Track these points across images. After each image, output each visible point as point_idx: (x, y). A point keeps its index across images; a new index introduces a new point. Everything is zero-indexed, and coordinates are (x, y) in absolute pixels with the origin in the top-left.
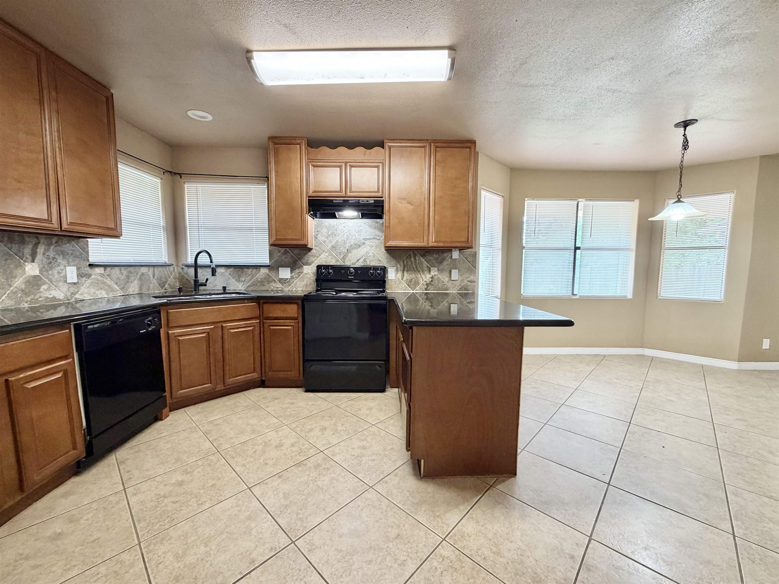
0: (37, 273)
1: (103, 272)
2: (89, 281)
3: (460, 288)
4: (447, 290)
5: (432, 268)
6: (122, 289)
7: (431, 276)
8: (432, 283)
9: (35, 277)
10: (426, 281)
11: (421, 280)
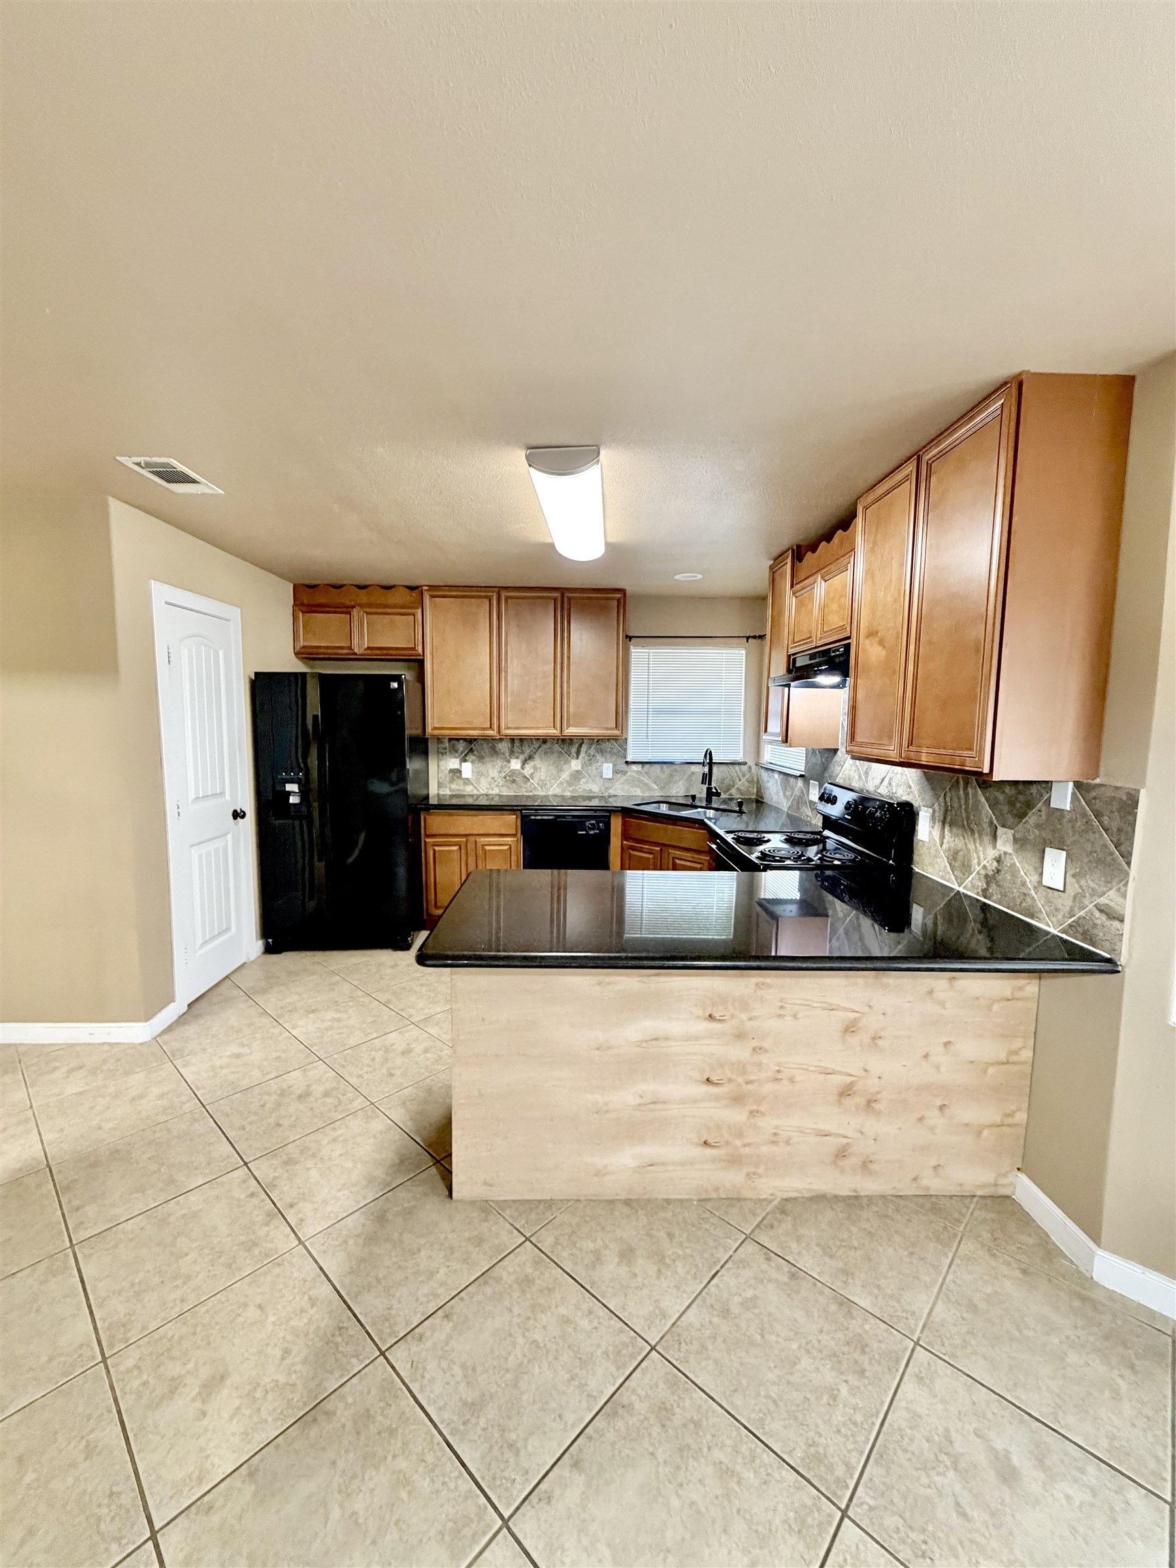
0: (579, 768)
1: (640, 769)
2: (624, 778)
4: (1032, 917)
5: (1000, 831)
6: (661, 788)
7: (997, 854)
8: (998, 877)
9: (577, 771)
10: (985, 867)
11: (976, 861)
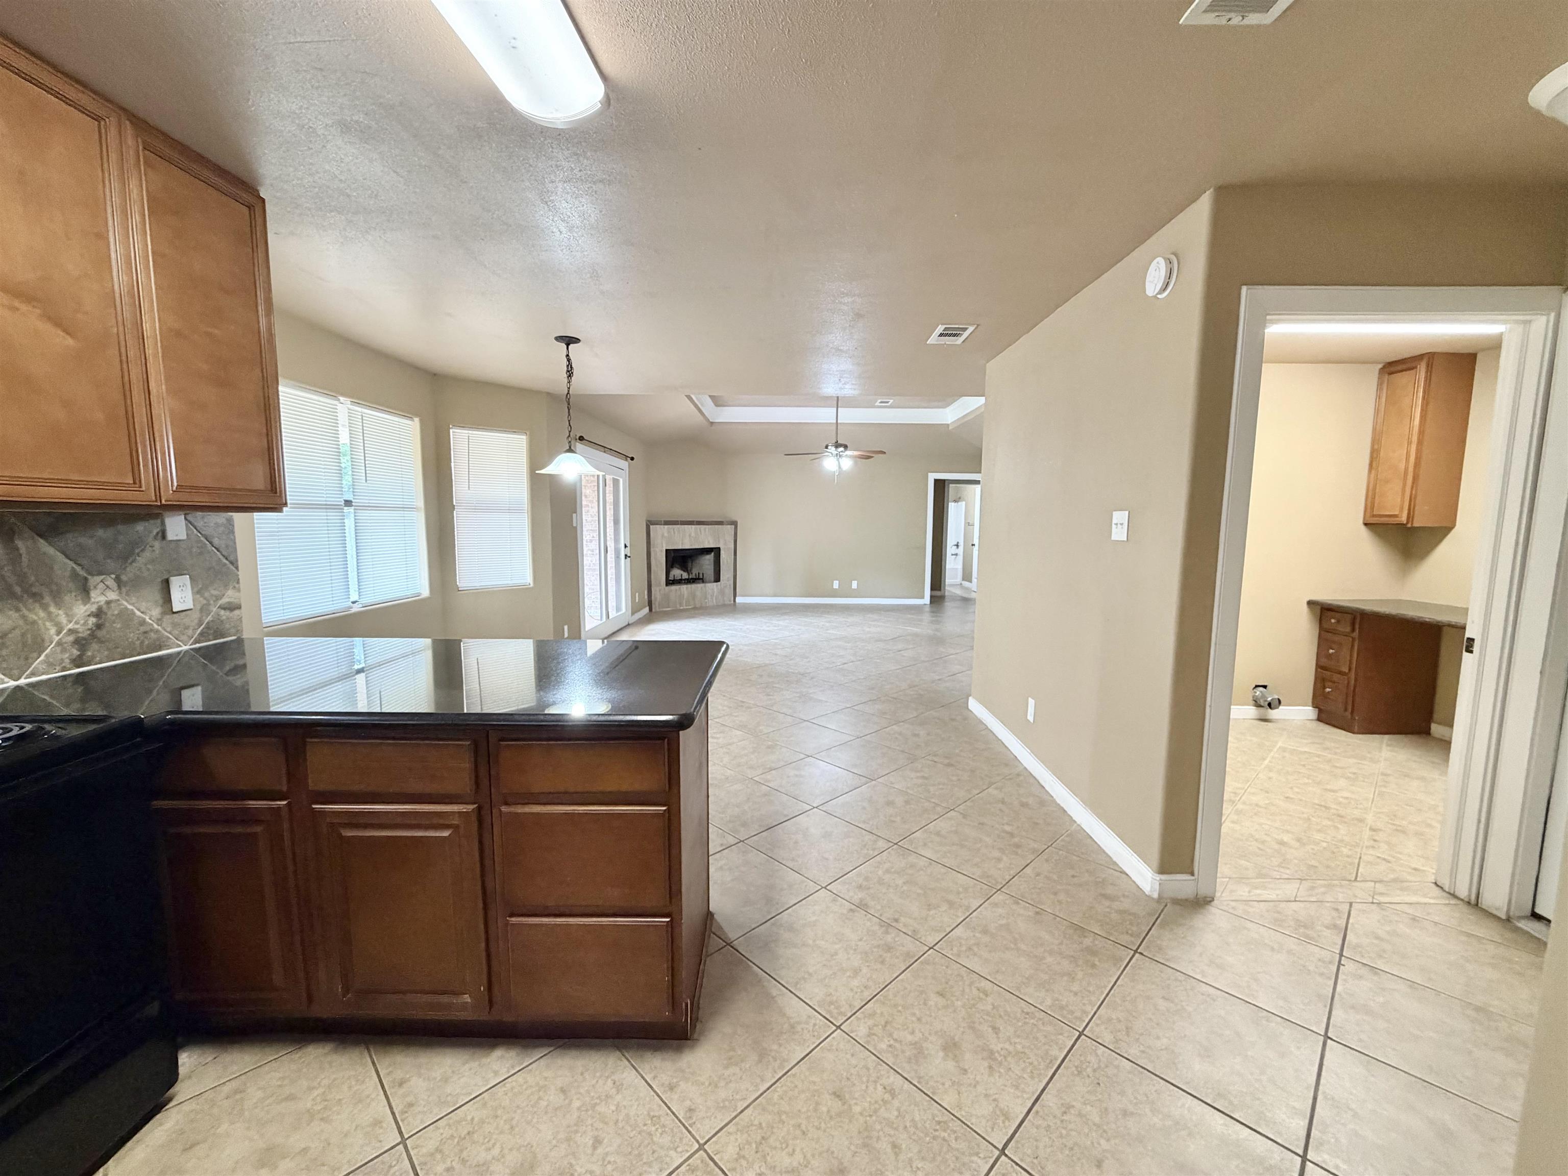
3: (201, 634)
4: (160, 649)
5: (93, 580)
7: (94, 608)
8: (100, 634)
10: (71, 631)
11: (53, 631)
